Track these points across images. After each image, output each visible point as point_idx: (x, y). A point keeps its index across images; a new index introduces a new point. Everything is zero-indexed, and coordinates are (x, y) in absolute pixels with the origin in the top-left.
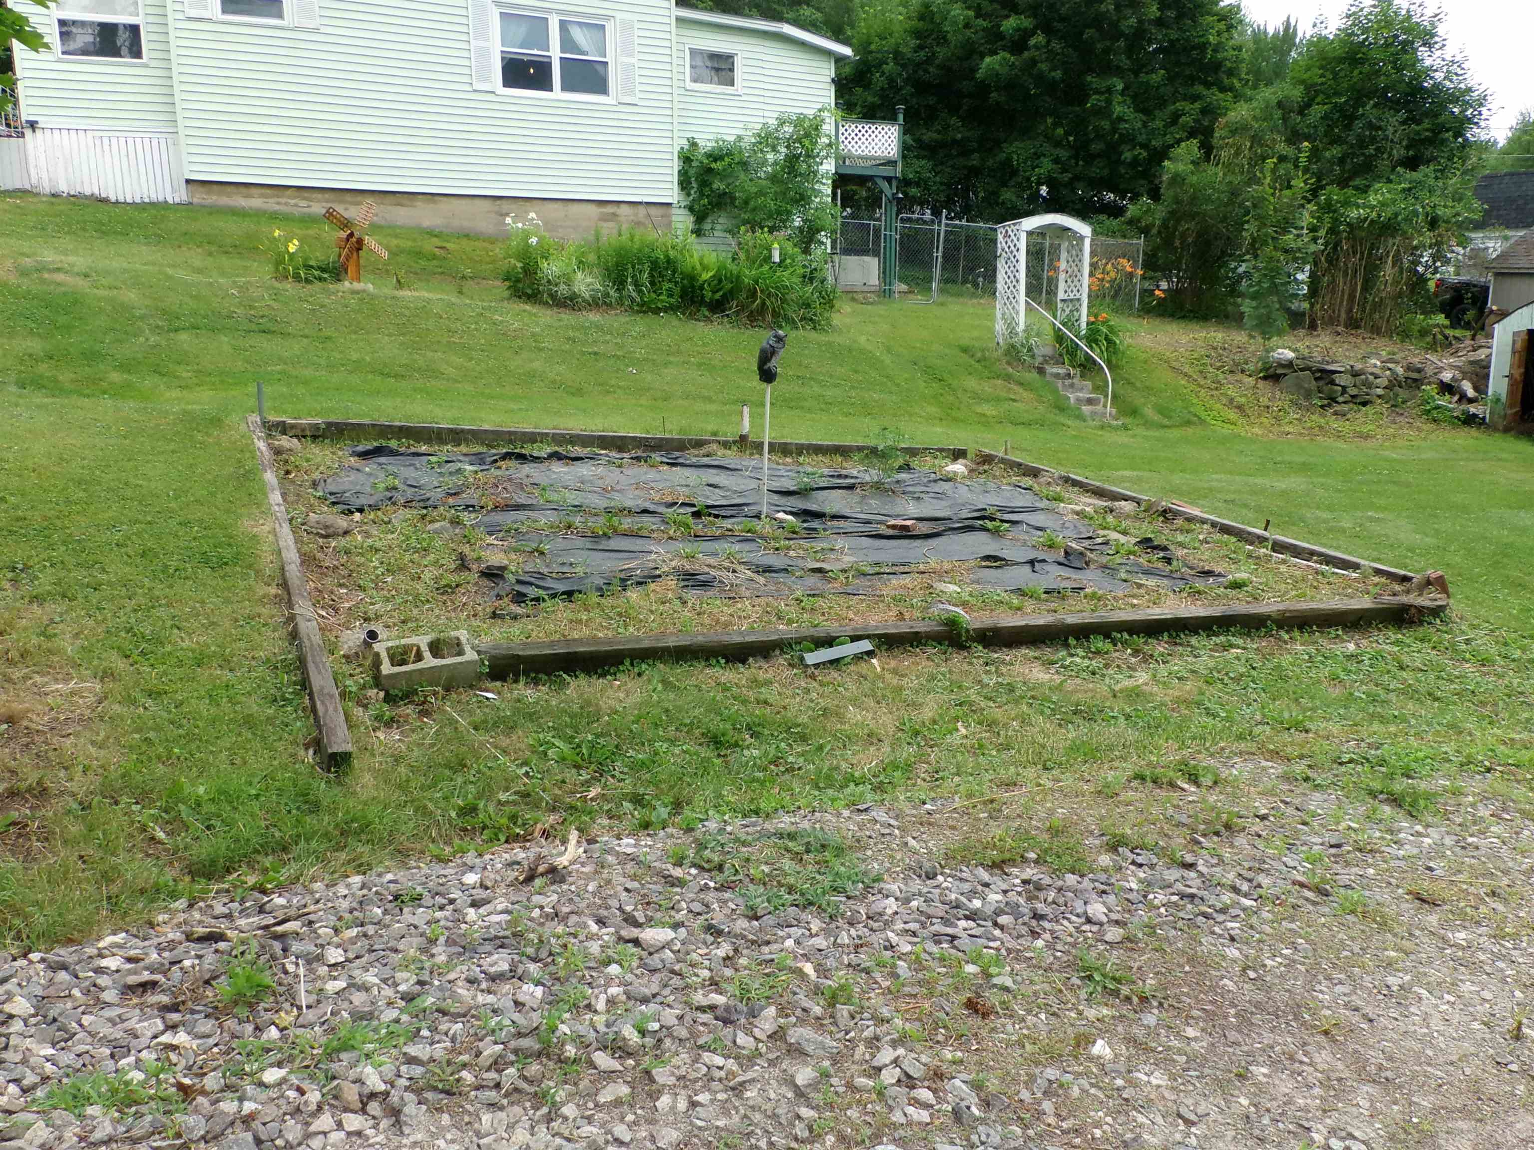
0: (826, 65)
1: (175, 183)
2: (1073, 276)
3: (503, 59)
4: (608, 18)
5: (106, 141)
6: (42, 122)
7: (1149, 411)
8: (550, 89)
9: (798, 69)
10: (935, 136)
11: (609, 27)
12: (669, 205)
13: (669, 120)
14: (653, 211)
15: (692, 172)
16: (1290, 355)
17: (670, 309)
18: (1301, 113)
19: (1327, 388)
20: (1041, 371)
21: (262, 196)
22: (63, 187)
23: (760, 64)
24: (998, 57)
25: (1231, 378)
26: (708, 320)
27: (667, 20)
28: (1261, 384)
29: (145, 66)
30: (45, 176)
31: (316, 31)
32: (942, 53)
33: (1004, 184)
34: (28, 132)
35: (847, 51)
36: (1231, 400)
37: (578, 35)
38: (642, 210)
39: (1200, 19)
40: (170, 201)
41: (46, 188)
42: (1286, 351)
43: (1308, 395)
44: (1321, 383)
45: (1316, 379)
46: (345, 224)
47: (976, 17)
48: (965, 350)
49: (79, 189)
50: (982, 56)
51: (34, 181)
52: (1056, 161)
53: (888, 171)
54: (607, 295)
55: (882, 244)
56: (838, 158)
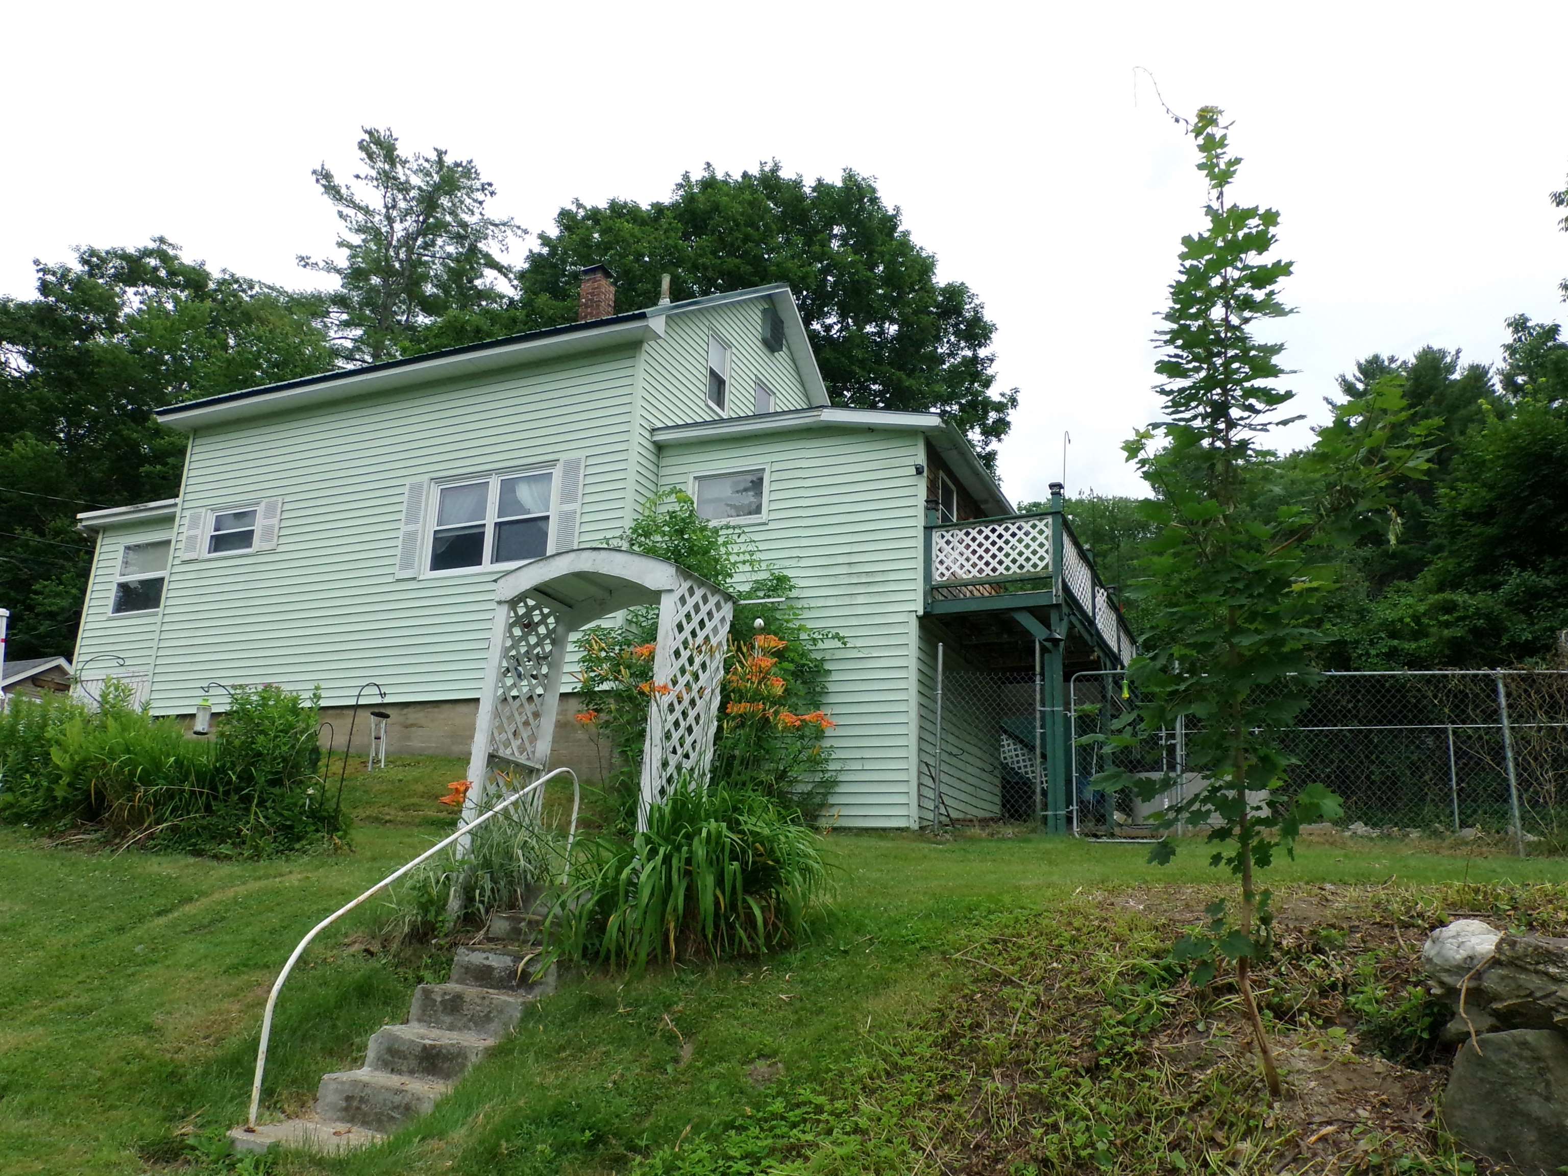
3: (434, 540)
4: (555, 462)
8: (480, 562)
11: (556, 473)
23: (801, 473)
27: (625, 446)
31: (273, 551)
37: (523, 492)
53: (1039, 598)
55: (1039, 731)
56: (932, 590)
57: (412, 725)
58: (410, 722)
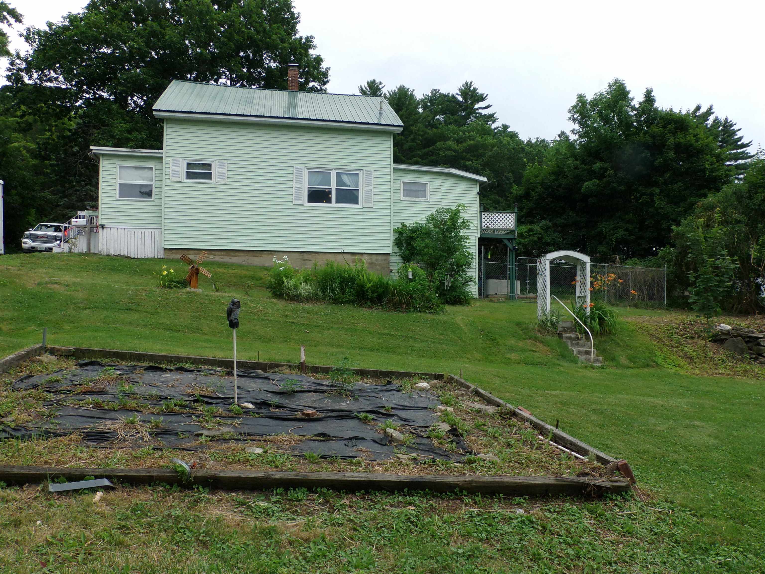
0: (475, 186)
1: (159, 250)
2: (583, 284)
3: (309, 191)
4: (360, 170)
5: (133, 233)
6: (107, 225)
7: (623, 360)
8: (330, 202)
9: (458, 189)
10: (563, 221)
11: (360, 174)
12: (389, 254)
13: (389, 214)
14: (379, 257)
15: (402, 239)
16: (729, 327)
17: (350, 302)
18: (750, 198)
19: (755, 348)
20: (560, 336)
21: (195, 254)
22: (112, 252)
23: (439, 187)
24: (592, 182)
25: (690, 341)
26: (370, 308)
27: (389, 170)
28: (709, 345)
29: (153, 201)
30: (105, 247)
31: (225, 184)
32: (564, 182)
33: (601, 243)
34: (100, 230)
35: (485, 179)
36: (686, 353)
37: (345, 178)
38: (374, 257)
39: (701, 157)
40: (156, 257)
41: (105, 252)
42: (725, 325)
43: (742, 352)
44: (750, 345)
45: (746, 342)
46: (191, 262)
47: (581, 164)
48: (518, 324)
49: (118, 253)
50: (584, 181)
51: (100, 249)
52: (627, 230)
53: (510, 236)
54: (317, 295)
55: (508, 273)
56: (482, 230)
57: (306, 260)
58: (305, 258)
